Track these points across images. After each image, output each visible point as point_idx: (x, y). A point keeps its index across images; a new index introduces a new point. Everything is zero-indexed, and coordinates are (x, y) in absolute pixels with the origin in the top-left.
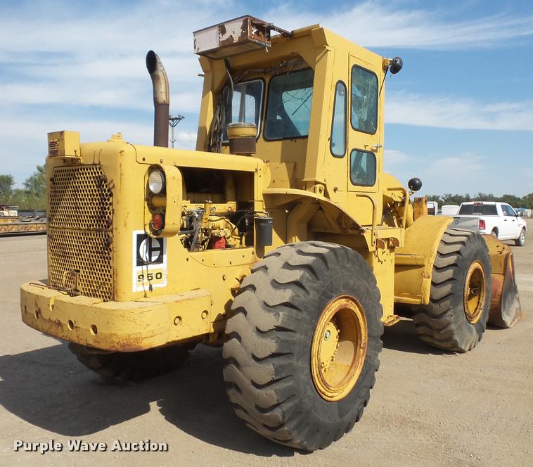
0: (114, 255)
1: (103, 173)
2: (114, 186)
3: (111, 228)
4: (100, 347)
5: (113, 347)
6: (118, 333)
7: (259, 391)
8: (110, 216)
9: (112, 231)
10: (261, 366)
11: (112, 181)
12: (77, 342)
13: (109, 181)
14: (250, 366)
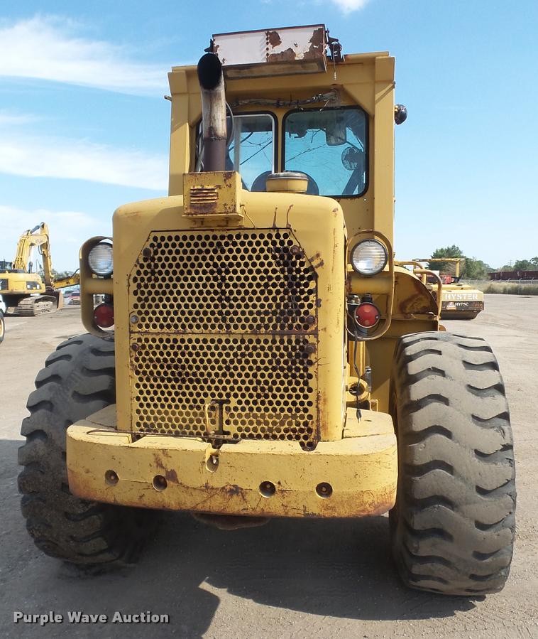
0: (320, 372)
1: (295, 243)
2: (321, 264)
3: (312, 328)
4: (336, 515)
5: (363, 511)
6: (373, 488)
7: (484, 533)
8: (312, 311)
9: (315, 333)
10: (487, 499)
11: (318, 255)
12: (282, 514)
13: (309, 254)
14: (475, 503)
